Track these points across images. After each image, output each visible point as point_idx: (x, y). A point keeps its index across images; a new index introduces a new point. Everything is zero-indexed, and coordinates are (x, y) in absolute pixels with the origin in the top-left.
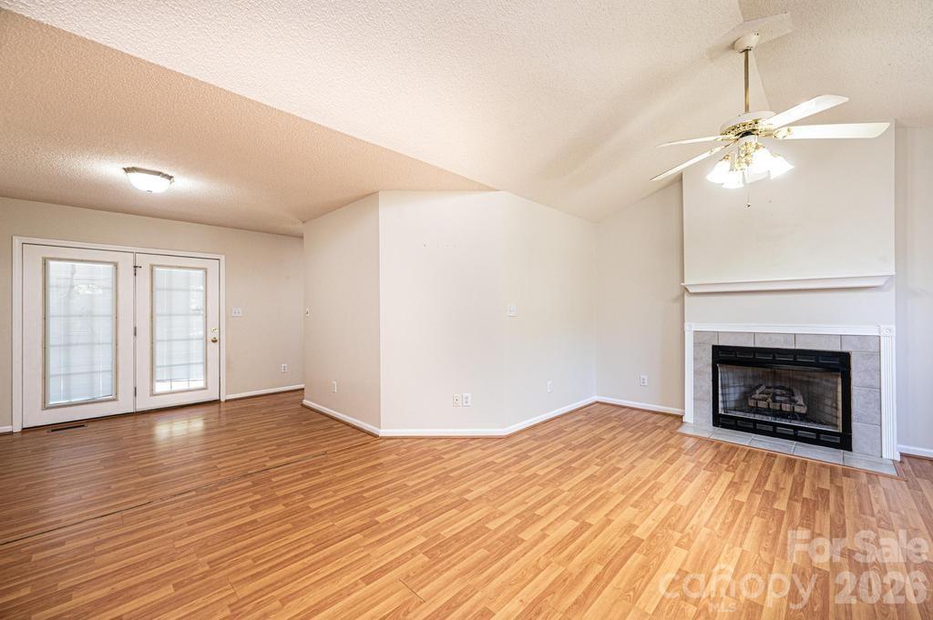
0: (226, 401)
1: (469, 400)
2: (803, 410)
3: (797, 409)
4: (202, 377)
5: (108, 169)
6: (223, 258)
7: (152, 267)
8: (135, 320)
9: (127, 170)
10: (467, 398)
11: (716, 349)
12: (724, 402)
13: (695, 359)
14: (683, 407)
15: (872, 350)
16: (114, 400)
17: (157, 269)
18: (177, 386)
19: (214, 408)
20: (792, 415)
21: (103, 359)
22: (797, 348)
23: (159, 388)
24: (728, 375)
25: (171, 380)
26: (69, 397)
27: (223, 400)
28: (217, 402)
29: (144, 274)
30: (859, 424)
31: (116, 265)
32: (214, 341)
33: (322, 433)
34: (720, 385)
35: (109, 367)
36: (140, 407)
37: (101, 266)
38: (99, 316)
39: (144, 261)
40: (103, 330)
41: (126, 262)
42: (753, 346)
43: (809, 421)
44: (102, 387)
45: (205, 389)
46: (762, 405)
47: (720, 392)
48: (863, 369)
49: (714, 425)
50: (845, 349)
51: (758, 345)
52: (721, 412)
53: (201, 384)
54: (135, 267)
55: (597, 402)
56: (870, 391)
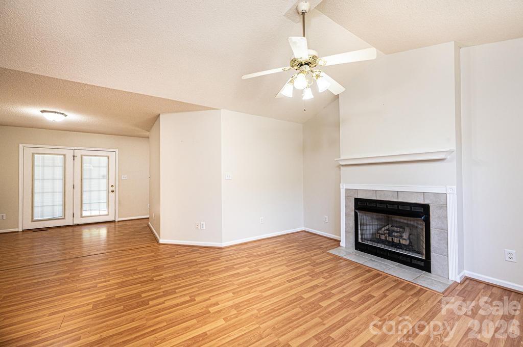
0: (118, 221)
1: (204, 226)
2: (407, 243)
3: (403, 242)
4: (106, 209)
5: (33, 111)
6: (117, 151)
7: (82, 156)
8: (74, 181)
9: (42, 112)
10: (203, 225)
11: (357, 200)
12: (361, 234)
13: (346, 206)
14: (340, 236)
15: (442, 203)
16: (63, 219)
17: (84, 157)
18: (93, 213)
19: (112, 225)
20: (399, 246)
21: (59, 199)
22: (399, 200)
23: (85, 214)
24: (364, 217)
25: (91, 210)
26: (42, 217)
27: (116, 221)
28: (114, 221)
29: (78, 159)
30: (435, 254)
31: (65, 156)
32: (112, 192)
33: (138, 239)
34: (359, 224)
35: (61, 203)
36: (76, 222)
37: (58, 156)
38: (57, 179)
39: (78, 153)
40: (59, 186)
41: (69, 155)
42: (375, 199)
43: (409, 251)
44: (58, 213)
45: (108, 215)
46: (383, 237)
47: (359, 228)
48: (437, 216)
49: (356, 249)
50: (426, 202)
51: (378, 198)
52: (360, 241)
53: (106, 213)
54: (74, 156)
55: (304, 231)
56: (441, 232)
